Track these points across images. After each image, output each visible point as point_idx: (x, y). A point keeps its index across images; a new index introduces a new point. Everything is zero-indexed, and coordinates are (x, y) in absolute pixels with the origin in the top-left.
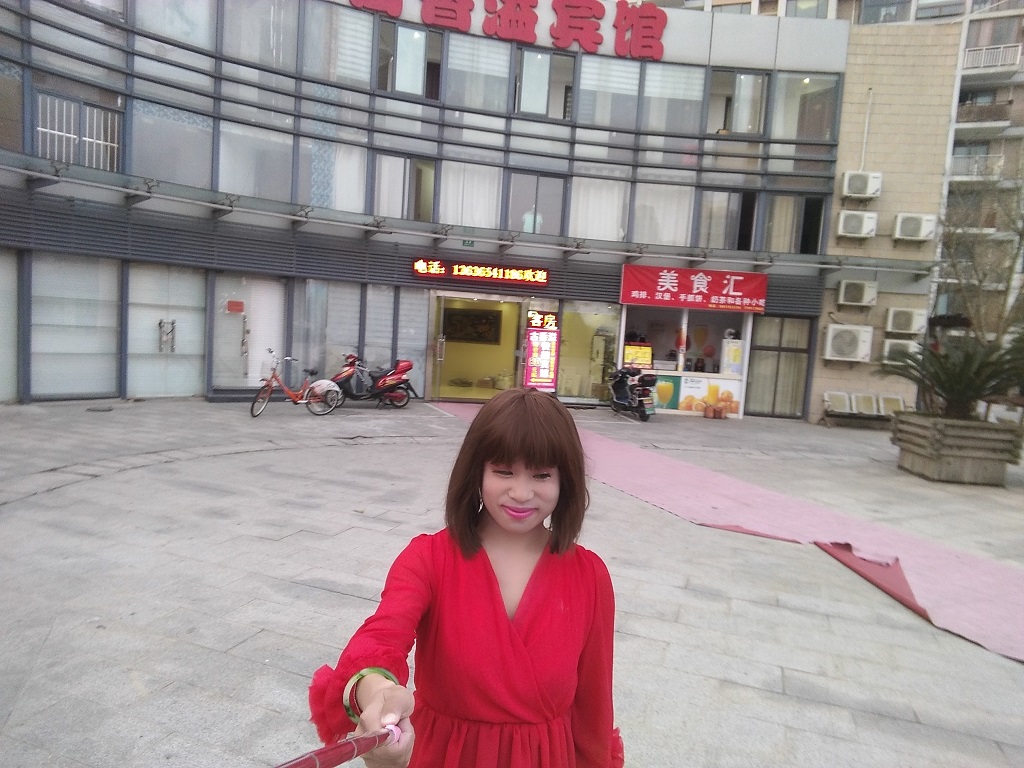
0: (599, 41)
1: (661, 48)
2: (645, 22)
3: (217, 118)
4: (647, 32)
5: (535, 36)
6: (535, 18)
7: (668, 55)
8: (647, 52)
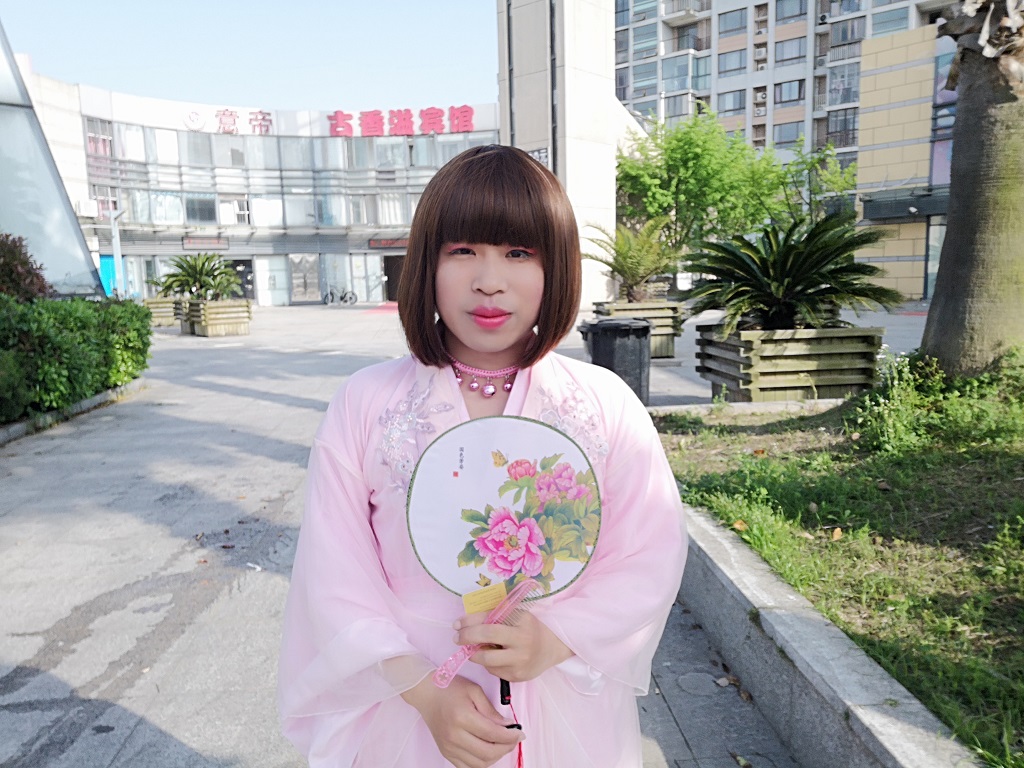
0: (443, 127)
1: (472, 125)
2: (465, 114)
3: (283, 194)
4: (465, 119)
5: (413, 131)
6: (412, 123)
7: (475, 129)
8: (466, 129)
